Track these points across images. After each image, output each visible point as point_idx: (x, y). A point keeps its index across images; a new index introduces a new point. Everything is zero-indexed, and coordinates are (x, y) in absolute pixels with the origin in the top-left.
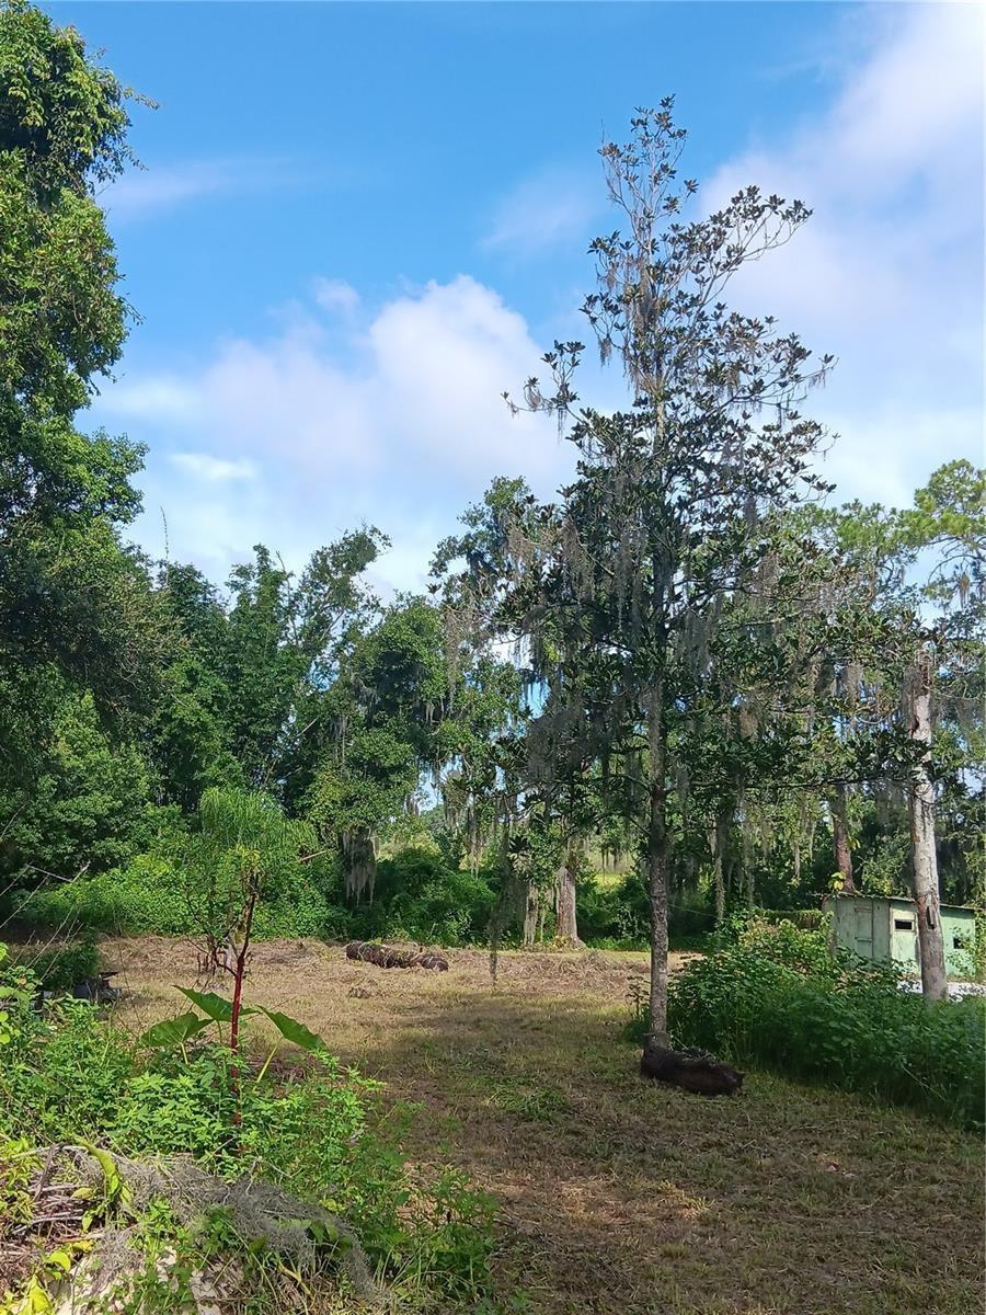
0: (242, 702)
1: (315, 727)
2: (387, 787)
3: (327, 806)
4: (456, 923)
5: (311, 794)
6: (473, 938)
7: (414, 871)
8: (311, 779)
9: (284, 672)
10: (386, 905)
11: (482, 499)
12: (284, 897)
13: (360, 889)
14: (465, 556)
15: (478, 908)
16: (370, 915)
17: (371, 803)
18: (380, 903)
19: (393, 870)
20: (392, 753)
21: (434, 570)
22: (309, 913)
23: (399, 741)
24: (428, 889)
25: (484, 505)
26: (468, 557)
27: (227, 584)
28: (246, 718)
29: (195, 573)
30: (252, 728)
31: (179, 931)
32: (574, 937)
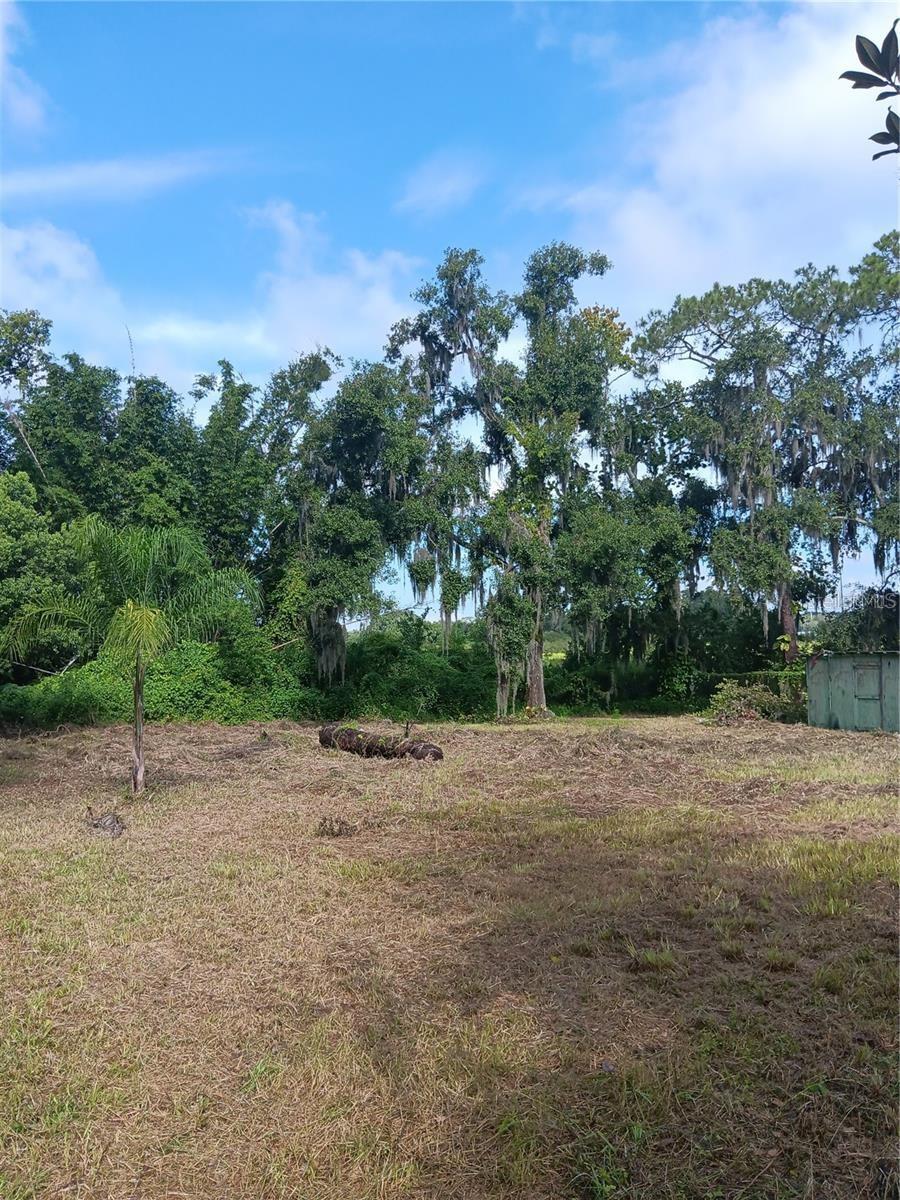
0: (212, 503)
1: (283, 528)
2: (354, 565)
3: (297, 598)
4: (423, 698)
5: (281, 588)
6: (441, 711)
7: (381, 652)
8: (281, 575)
9: (249, 475)
10: (357, 684)
11: (435, 274)
12: (258, 681)
13: (331, 670)
14: (419, 338)
15: (445, 684)
16: (342, 694)
17: (337, 581)
18: (351, 684)
19: (362, 651)
20: (356, 529)
21: (388, 356)
22: (282, 695)
23: (365, 517)
24: (395, 667)
25: (437, 280)
26: (422, 339)
27: (190, 393)
28: (217, 519)
29: (160, 384)
30: (223, 528)
31: (153, 718)
32: (544, 706)
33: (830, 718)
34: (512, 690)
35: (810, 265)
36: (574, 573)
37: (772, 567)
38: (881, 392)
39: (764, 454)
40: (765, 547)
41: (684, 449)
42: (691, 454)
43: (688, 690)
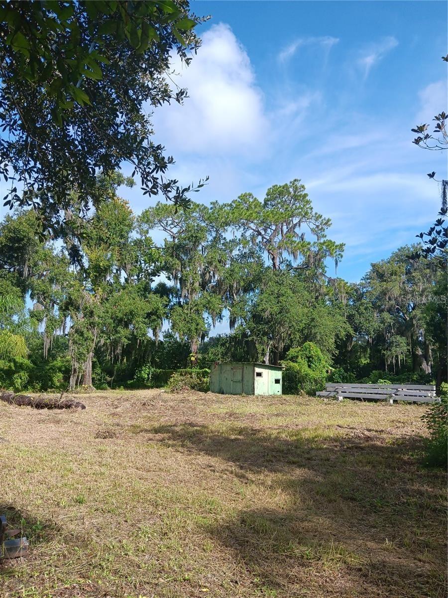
32: (91, 385)
33: (220, 390)
34: (78, 376)
35: (217, 201)
36: (114, 322)
37: (198, 325)
38: (237, 256)
39: (196, 277)
40: (194, 316)
41: (151, 267)
42: (154, 270)
43: (149, 378)
